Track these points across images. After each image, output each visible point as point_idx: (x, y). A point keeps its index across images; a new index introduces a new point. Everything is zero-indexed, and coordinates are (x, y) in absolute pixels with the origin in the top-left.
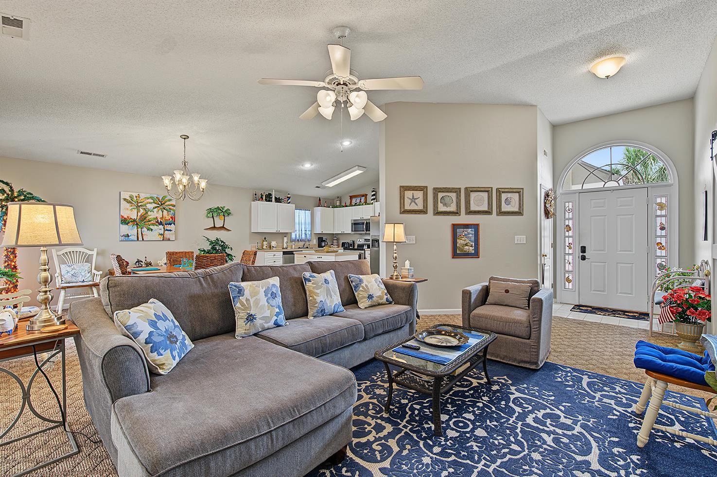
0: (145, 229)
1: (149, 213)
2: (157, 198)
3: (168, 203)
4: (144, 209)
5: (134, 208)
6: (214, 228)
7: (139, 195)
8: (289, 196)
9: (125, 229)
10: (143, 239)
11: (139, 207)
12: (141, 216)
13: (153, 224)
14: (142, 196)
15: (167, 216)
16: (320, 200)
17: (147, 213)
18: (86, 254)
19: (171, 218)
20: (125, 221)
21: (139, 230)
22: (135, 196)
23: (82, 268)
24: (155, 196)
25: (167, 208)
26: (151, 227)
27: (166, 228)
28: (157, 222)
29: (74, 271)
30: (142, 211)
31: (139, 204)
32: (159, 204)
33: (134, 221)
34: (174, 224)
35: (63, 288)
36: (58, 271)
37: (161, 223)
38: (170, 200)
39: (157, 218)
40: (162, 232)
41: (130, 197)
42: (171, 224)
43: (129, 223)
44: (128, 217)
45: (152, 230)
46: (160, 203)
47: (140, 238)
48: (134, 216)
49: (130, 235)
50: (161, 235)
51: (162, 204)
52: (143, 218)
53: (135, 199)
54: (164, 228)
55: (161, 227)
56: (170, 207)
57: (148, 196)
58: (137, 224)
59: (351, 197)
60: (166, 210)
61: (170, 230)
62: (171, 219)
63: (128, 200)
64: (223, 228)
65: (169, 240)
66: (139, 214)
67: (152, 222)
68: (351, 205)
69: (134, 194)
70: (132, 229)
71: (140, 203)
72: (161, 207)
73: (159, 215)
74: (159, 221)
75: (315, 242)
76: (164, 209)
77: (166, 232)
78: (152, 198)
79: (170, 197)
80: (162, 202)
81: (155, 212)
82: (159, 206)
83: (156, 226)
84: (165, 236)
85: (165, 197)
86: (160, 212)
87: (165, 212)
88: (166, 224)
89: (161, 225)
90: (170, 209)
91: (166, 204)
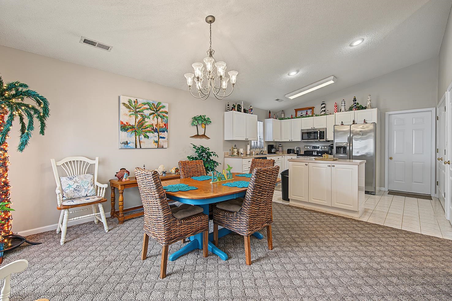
0: (142, 136)
1: (146, 120)
2: (153, 104)
3: (162, 110)
4: (142, 115)
5: (132, 114)
6: (197, 136)
7: (136, 100)
8: (251, 108)
9: (125, 136)
10: (141, 147)
11: (137, 113)
12: (139, 122)
13: (149, 132)
14: (140, 101)
15: (161, 123)
16: (270, 112)
17: (144, 119)
18: (88, 163)
20: (124, 127)
21: (137, 137)
22: (133, 101)
23: (85, 180)
24: (151, 102)
25: (161, 115)
26: (148, 134)
27: (160, 136)
28: (153, 129)
29: (76, 184)
30: (140, 117)
31: (138, 110)
33: (133, 127)
34: (167, 132)
35: (67, 207)
36: (58, 185)
37: (156, 131)
38: (164, 107)
39: (152, 125)
40: (156, 139)
41: (129, 102)
42: (164, 132)
43: (128, 129)
44: (127, 123)
45: (148, 137)
46: (155, 109)
47: (138, 146)
48: (132, 123)
49: (129, 142)
50: (156, 142)
51: (157, 111)
52: (141, 124)
53: (134, 104)
54: (159, 136)
55: (156, 134)
56: (164, 114)
57: (145, 101)
58: (135, 131)
59: (296, 111)
60: (161, 117)
61: (164, 138)
62: (164, 126)
63: (127, 105)
64: (204, 136)
65: (163, 147)
66: (137, 121)
67: (148, 129)
68: (296, 117)
69: (133, 99)
70: (131, 137)
71: (138, 108)
72: (156, 114)
73: (155, 123)
74: (154, 128)
75: (266, 149)
76: (159, 116)
77: (161, 139)
78: (148, 104)
79: (163, 104)
80: (157, 108)
81: (151, 118)
82: (154, 112)
83: (151, 133)
84: (159, 143)
85: (159, 103)
86: (155, 118)
87: (160, 119)
88: (160, 132)
89: (156, 133)
90: (163, 116)
91: (160, 111)
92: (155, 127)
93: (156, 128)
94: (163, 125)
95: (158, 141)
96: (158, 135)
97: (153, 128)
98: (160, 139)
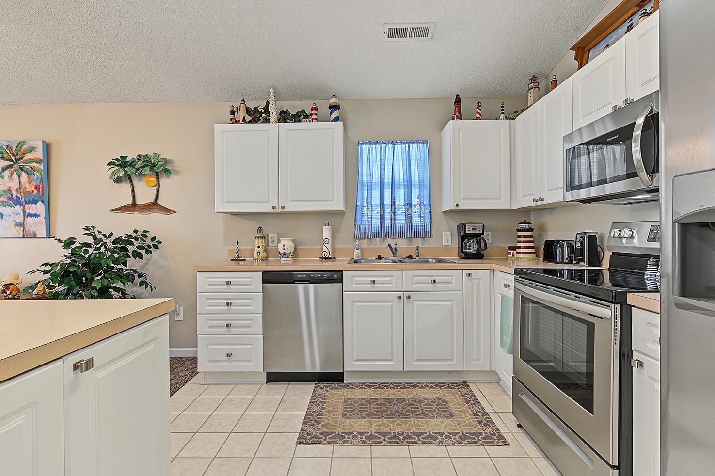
2: (7, 147)
3: (28, 156)
6: (133, 206)
8: (335, 101)
13: (4, 204)
15: (27, 185)
16: (458, 101)
19: (36, 188)
24: (4, 143)
25: (27, 167)
27: (27, 211)
28: (11, 198)
32: (12, 161)
34: (43, 201)
37: (17, 202)
38: (32, 149)
39: (9, 190)
40: (20, 219)
42: (35, 202)
46: (13, 158)
50: (17, 224)
51: (17, 160)
54: (24, 212)
55: (18, 208)
56: (34, 164)
60: (26, 172)
61: (36, 216)
62: (36, 191)
64: (154, 206)
65: (35, 236)
67: (1, 199)
72: (16, 166)
73: (14, 185)
74: (14, 197)
75: (447, 239)
76: (22, 169)
77: (29, 219)
79: (31, 144)
80: (17, 155)
81: (5, 177)
82: (12, 163)
83: (8, 208)
84: (27, 227)
85: (21, 143)
86: (15, 176)
87: (24, 176)
88: (27, 203)
89: (18, 206)
90: (32, 169)
91: (24, 159)
92: (14, 193)
93: (16, 196)
94: (33, 188)
95: (22, 222)
96: (23, 210)
97: (12, 195)
98: (26, 218)
